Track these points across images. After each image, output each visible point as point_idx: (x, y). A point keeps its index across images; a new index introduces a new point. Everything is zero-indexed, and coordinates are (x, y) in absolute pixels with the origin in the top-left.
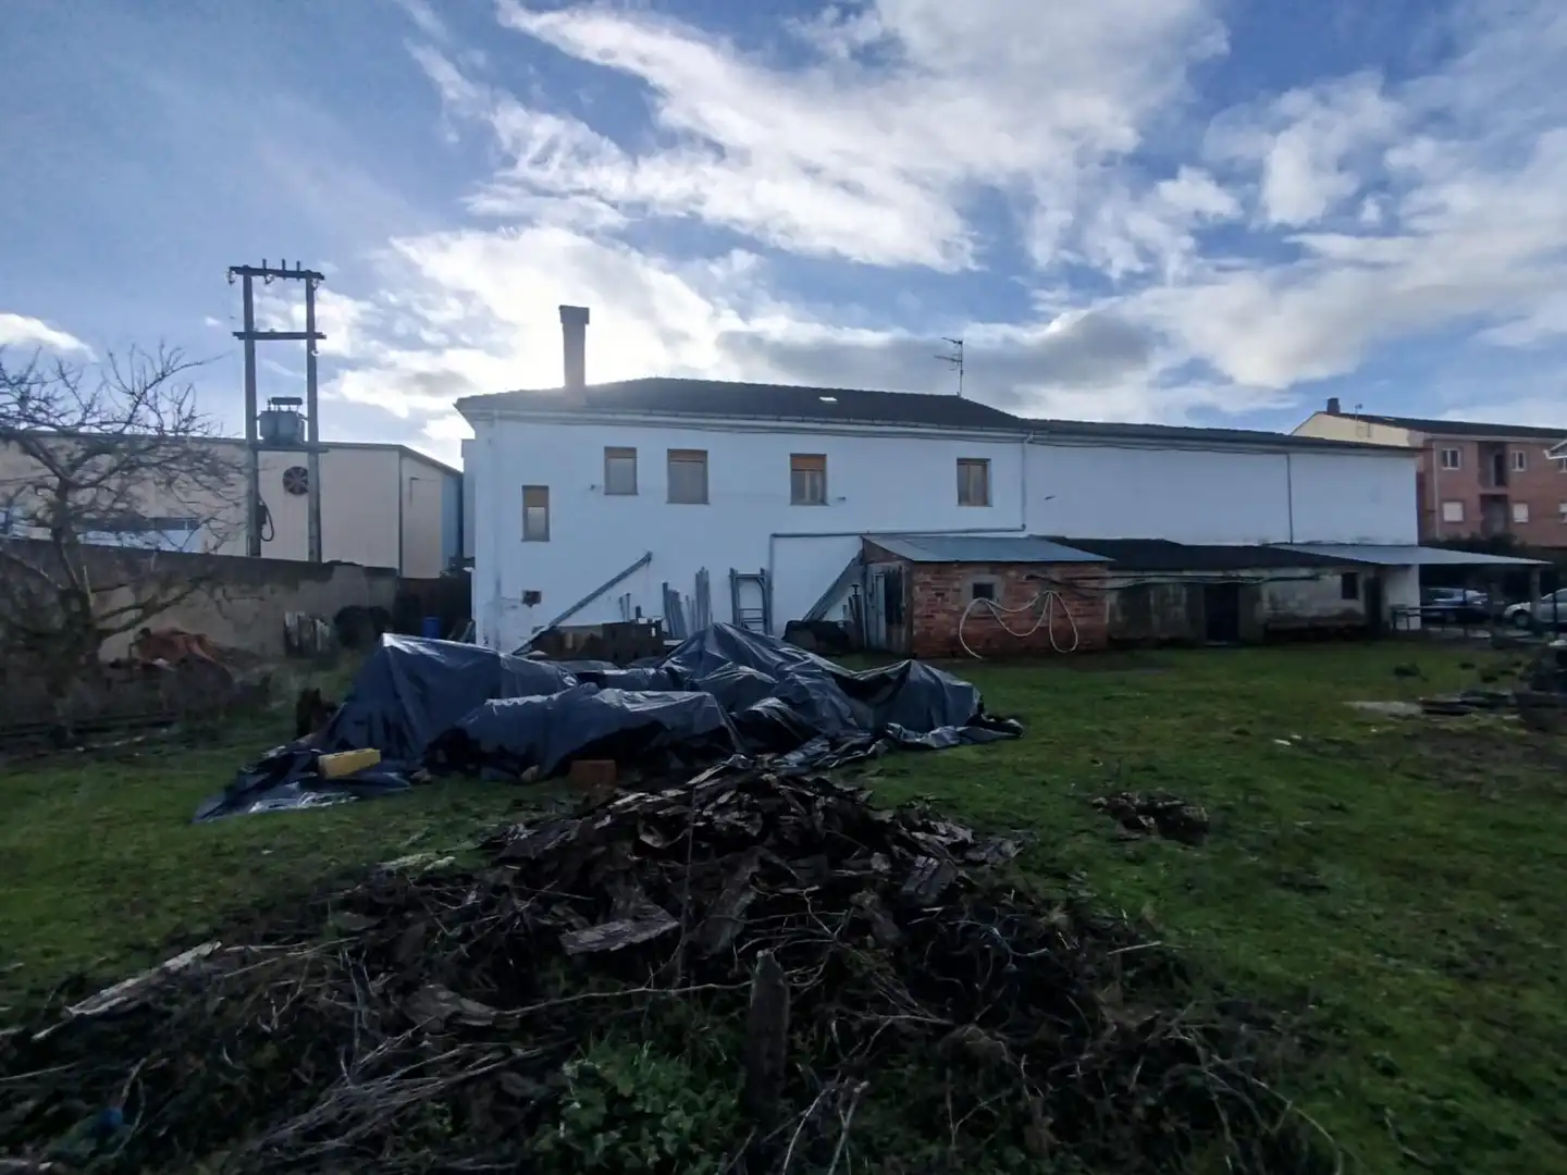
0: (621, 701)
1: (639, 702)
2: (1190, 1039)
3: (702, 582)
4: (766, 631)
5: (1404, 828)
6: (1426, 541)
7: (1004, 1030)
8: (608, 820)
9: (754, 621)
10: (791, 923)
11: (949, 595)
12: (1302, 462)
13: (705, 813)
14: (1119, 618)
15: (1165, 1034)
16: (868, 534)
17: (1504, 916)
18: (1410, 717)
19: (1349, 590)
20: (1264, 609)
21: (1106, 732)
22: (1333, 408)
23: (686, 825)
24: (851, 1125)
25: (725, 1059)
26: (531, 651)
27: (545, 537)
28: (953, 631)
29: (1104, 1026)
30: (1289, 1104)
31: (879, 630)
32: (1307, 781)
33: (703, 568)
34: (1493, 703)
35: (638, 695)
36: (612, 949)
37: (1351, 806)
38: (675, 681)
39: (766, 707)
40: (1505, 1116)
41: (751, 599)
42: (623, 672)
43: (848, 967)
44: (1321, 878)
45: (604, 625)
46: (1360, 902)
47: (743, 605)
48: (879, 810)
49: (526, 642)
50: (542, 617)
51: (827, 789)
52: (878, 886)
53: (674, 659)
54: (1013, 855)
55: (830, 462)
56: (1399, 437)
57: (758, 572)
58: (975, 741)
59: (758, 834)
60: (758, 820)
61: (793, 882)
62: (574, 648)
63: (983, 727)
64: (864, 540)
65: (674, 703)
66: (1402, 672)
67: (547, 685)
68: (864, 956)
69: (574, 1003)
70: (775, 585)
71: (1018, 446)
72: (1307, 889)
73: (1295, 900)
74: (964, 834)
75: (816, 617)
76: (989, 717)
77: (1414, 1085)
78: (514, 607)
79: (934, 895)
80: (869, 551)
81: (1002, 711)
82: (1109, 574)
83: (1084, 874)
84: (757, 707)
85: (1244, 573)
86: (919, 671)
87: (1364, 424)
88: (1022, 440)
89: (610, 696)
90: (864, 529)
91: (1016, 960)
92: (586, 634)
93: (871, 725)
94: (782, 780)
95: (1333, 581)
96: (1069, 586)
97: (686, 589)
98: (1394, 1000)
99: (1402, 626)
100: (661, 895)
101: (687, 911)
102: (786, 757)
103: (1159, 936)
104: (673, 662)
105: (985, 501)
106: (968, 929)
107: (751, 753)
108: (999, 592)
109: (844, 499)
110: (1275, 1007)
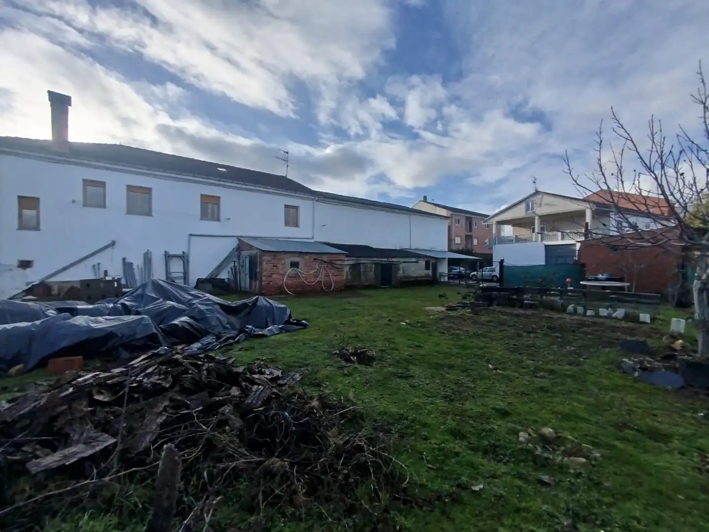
0: (88, 323)
1: (100, 323)
2: (362, 443)
3: (148, 259)
4: (185, 284)
5: (437, 352)
6: (450, 250)
7: (288, 457)
8: (71, 390)
9: (178, 278)
10: (186, 427)
11: (280, 266)
12: (415, 218)
13: (138, 379)
14: (350, 277)
15: (354, 443)
16: (241, 237)
17: (463, 378)
18: (442, 312)
19: (427, 268)
20: (401, 273)
21: (341, 323)
22: (425, 199)
23: (125, 387)
24: (211, 521)
25: (141, 506)
26: (24, 296)
27: (37, 228)
28: (281, 283)
29: (330, 446)
30: (394, 459)
31: (245, 281)
32: (410, 337)
33: (148, 250)
34: (464, 306)
35: (100, 319)
36: (67, 464)
37: (422, 345)
38: (127, 310)
39: (181, 322)
40: (457, 446)
41: (177, 268)
42: (91, 307)
43: (215, 443)
44: (411, 372)
45: (81, 281)
46: (422, 380)
47: (172, 270)
48: (237, 367)
49: (20, 291)
50: (34, 276)
51: (211, 359)
52: (233, 402)
53: (126, 298)
54: (299, 379)
55: (222, 200)
56: (444, 212)
57: (181, 253)
58: (287, 331)
59: (169, 386)
60: (170, 379)
61: (187, 407)
62: (59, 294)
63: (292, 325)
64: (239, 240)
65: (124, 322)
66: (441, 296)
67: (31, 315)
68: (222, 437)
69: (35, 501)
70: (191, 260)
71: (311, 202)
72: (406, 377)
73: (404, 383)
74: (278, 373)
75: (213, 277)
76: (294, 320)
77: (433, 442)
78: (11, 270)
79: (260, 403)
80: (242, 245)
81: (300, 317)
82: (346, 259)
83: (327, 383)
84: (176, 322)
85: (394, 260)
86: (262, 301)
87: (434, 207)
88: (313, 200)
89: (80, 320)
90: (239, 235)
91: (294, 425)
92: (69, 286)
93: (238, 327)
94: (184, 358)
95: (422, 263)
96: (331, 263)
97: (137, 262)
98: (430, 413)
99: (442, 280)
100: (105, 427)
101: (122, 432)
102: (191, 346)
103: (354, 404)
104: (125, 300)
105: (296, 225)
106: (274, 415)
107: (172, 345)
108: (301, 265)
109: (229, 219)
110: (392, 424)
